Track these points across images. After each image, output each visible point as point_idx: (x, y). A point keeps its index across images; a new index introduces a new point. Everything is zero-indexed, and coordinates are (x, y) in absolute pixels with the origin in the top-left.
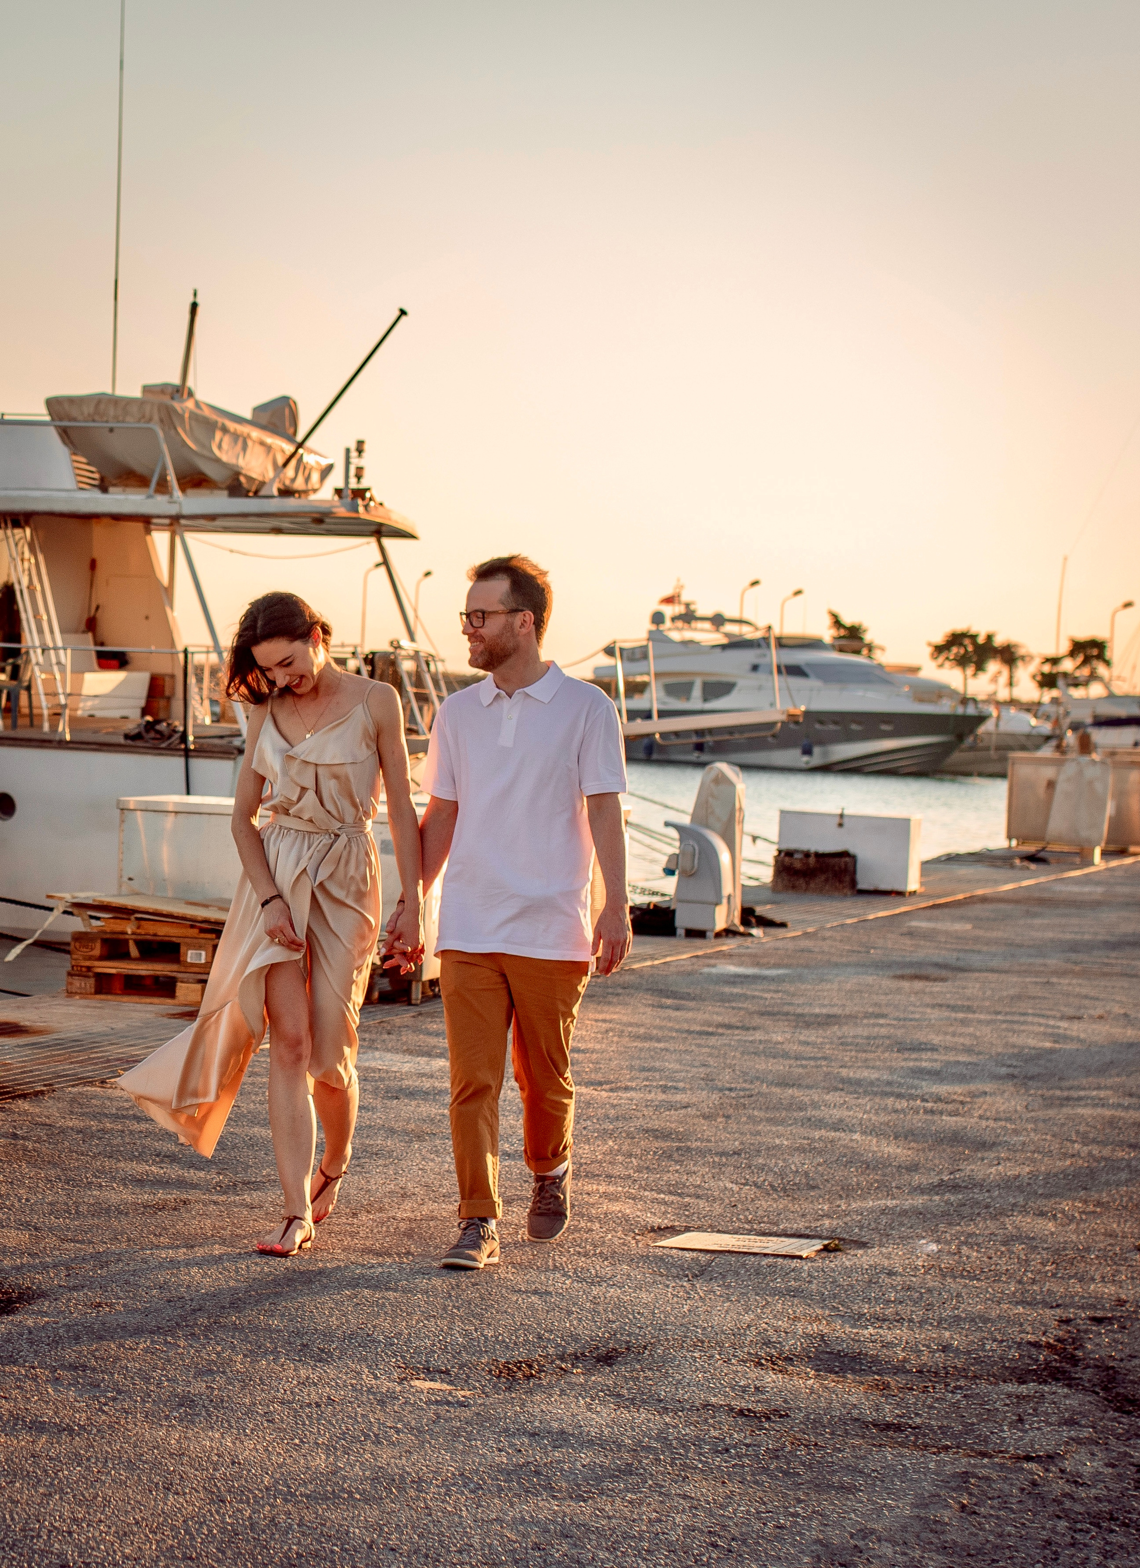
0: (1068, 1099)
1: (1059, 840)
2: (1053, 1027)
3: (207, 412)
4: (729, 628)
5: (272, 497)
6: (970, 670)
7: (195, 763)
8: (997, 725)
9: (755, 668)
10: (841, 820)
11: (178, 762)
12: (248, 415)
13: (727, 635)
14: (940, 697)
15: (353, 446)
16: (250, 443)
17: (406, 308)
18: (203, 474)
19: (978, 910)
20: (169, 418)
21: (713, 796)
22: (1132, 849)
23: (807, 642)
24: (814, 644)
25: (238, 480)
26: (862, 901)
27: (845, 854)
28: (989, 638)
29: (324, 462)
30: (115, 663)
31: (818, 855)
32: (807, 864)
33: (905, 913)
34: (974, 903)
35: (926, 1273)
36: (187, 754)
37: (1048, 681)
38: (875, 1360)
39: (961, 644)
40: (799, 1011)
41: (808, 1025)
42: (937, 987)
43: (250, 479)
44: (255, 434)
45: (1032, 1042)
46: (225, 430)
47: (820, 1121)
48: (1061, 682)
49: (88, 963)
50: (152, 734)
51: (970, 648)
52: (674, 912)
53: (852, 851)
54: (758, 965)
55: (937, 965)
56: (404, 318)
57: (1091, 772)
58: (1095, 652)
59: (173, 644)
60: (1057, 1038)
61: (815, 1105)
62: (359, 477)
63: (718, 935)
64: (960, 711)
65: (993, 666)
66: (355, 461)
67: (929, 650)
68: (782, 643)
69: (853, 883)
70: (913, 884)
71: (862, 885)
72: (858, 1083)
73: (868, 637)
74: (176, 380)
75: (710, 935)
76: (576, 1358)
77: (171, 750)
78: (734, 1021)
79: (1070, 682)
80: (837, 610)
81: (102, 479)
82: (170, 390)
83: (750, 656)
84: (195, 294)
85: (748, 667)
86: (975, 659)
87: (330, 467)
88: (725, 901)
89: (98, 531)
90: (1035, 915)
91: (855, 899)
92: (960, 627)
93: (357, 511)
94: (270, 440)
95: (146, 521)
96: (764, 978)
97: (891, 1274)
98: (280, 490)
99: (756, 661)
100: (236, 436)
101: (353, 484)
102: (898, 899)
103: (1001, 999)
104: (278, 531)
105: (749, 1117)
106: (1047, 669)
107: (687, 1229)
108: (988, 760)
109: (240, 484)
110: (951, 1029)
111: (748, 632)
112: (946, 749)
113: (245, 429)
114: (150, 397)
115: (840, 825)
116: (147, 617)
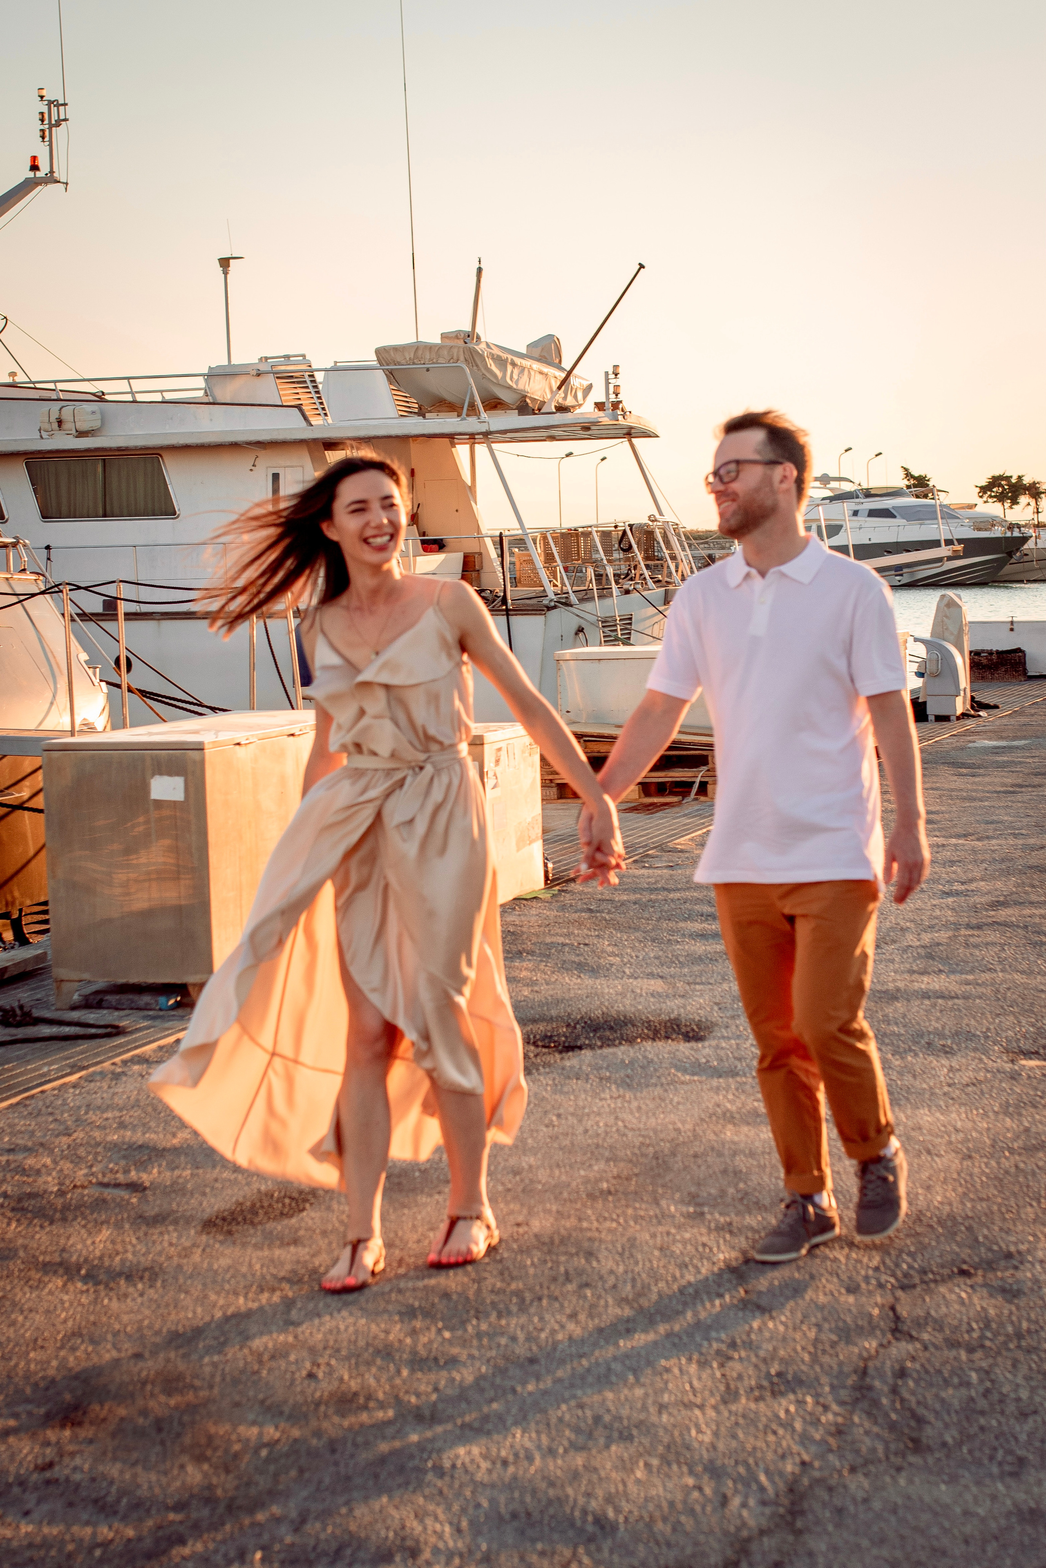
3: (496, 351)
4: (833, 484)
5: (552, 413)
6: (1007, 504)
7: (515, 620)
9: (856, 513)
10: (1012, 626)
11: (503, 619)
12: (522, 351)
13: (831, 489)
14: (993, 525)
15: (611, 371)
16: (532, 373)
17: (644, 263)
18: (498, 399)
20: (473, 358)
21: (946, 617)
23: (888, 491)
24: (895, 493)
25: (525, 401)
26: (1035, 684)
27: (1019, 650)
28: (1020, 478)
29: (586, 384)
30: (435, 547)
31: (998, 652)
32: (991, 660)
36: (508, 613)
39: (1000, 485)
43: (534, 400)
44: (536, 366)
46: (514, 364)
49: (550, 777)
51: (1006, 487)
52: (925, 703)
53: (1022, 648)
54: (1002, 738)
56: (643, 270)
59: (479, 530)
62: (617, 393)
63: (958, 718)
64: (1009, 534)
65: (1024, 499)
66: (613, 381)
67: (978, 490)
68: (868, 494)
69: (1025, 671)
71: (1031, 673)
73: (931, 484)
74: (468, 328)
75: (953, 718)
78: (1020, 781)
80: (906, 465)
81: (420, 408)
82: (462, 335)
83: (852, 505)
84: (480, 261)
85: (851, 513)
86: (1010, 495)
87: (590, 387)
88: (962, 693)
89: (414, 446)
91: (1029, 683)
92: (998, 472)
93: (618, 419)
94: (546, 369)
95: (452, 438)
96: (1017, 748)
98: (556, 407)
99: (856, 508)
100: (523, 369)
101: (612, 397)
104: (553, 438)
108: (1033, 570)
109: (527, 404)
111: (847, 487)
112: (1000, 564)
113: (526, 363)
114: (449, 343)
115: (1012, 630)
116: (457, 511)
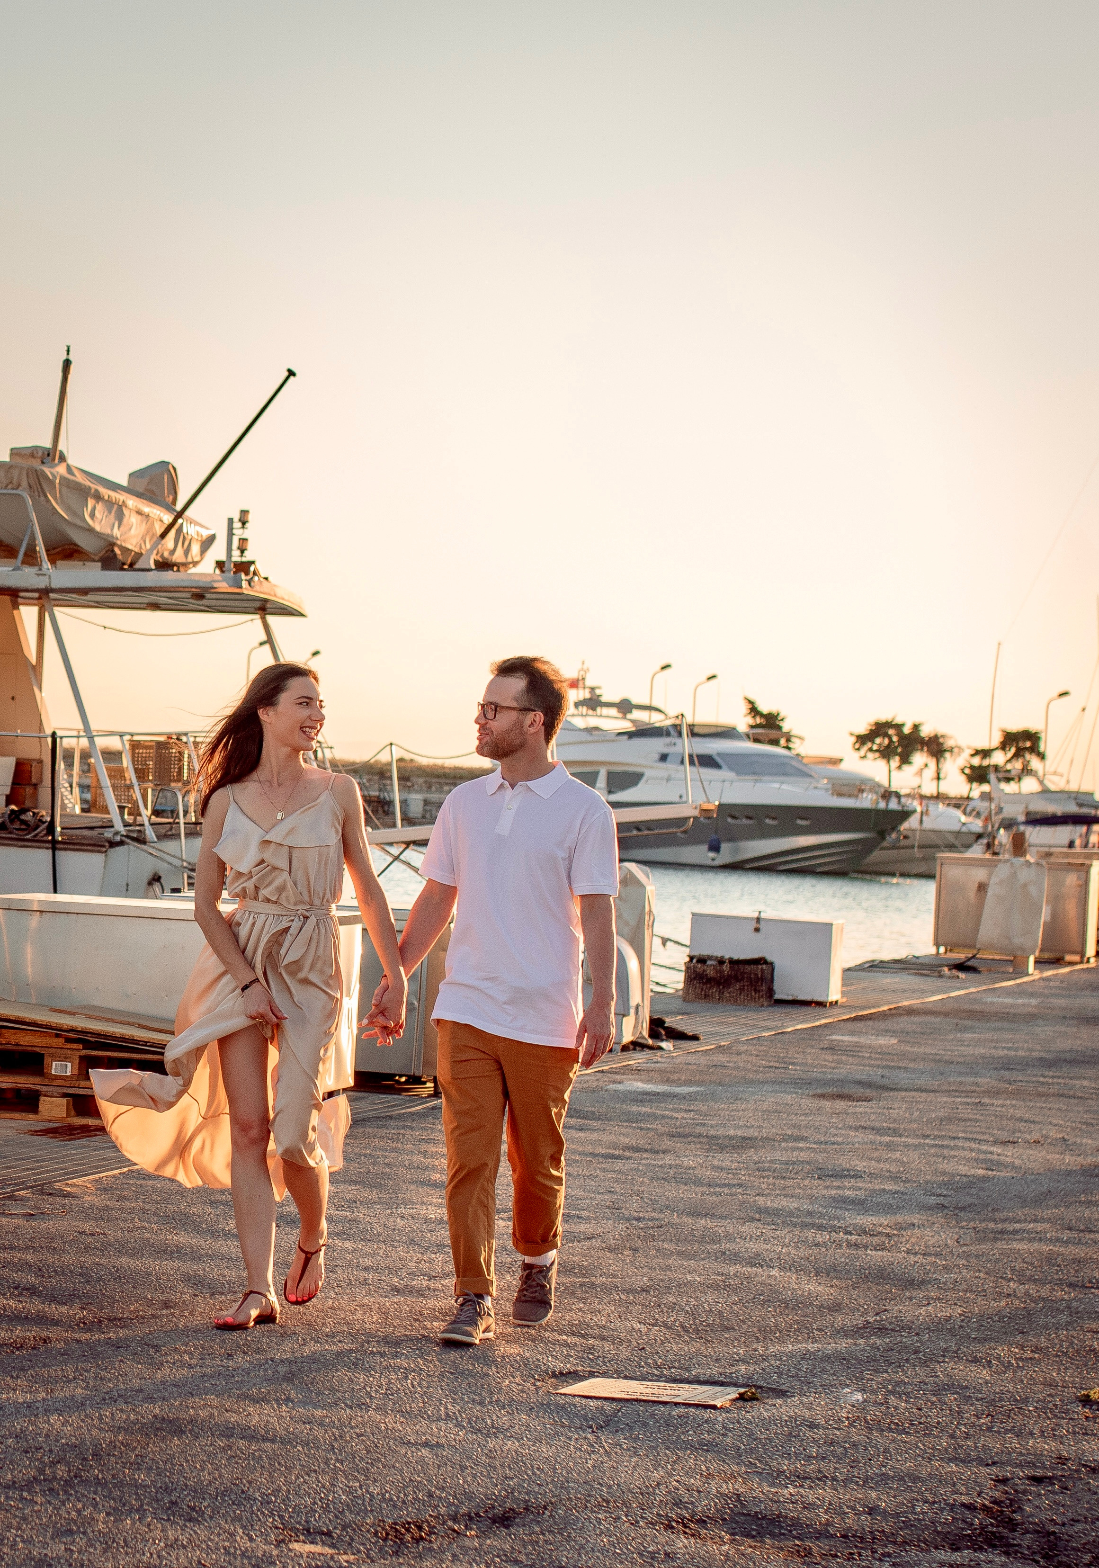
0: (1002, 1232)
1: (990, 947)
2: (986, 1152)
3: (80, 478)
4: (636, 715)
5: (149, 570)
6: (895, 762)
7: (61, 855)
8: (921, 821)
9: (664, 758)
10: (758, 924)
11: (45, 855)
12: (124, 482)
13: (633, 721)
14: (861, 791)
15: (236, 518)
16: (126, 512)
17: (294, 369)
18: (76, 545)
19: (904, 1022)
20: (39, 484)
22: (1069, 958)
23: (719, 730)
24: (728, 733)
25: (113, 551)
26: (780, 1011)
27: (761, 961)
28: (916, 727)
29: (205, 533)
31: (732, 962)
32: (721, 972)
33: (826, 1026)
34: (900, 1015)
35: (851, 1425)
36: (54, 846)
37: (978, 775)
38: (796, 1523)
39: (886, 735)
40: (712, 1132)
41: (722, 1148)
42: (861, 1108)
43: (125, 550)
44: (132, 502)
45: (963, 1169)
46: (98, 497)
47: (735, 1255)
48: (992, 777)
50: (17, 825)
51: (895, 739)
53: (769, 958)
54: (668, 1081)
55: (860, 1083)
56: (292, 378)
57: (1024, 875)
58: (1028, 744)
59: (40, 727)
60: (990, 1165)
61: (729, 1238)
62: (242, 551)
63: (625, 1048)
64: (882, 805)
65: (919, 758)
66: (238, 532)
67: (853, 739)
68: (694, 732)
69: (771, 992)
70: (835, 994)
71: (780, 994)
72: (776, 1213)
73: (786, 726)
74: (47, 444)
76: (470, 1519)
77: (36, 842)
78: (642, 1143)
79: (1001, 775)
80: (752, 697)
82: (40, 453)
83: (658, 745)
84: (68, 351)
85: (657, 757)
86: (899, 750)
87: (212, 539)
88: (632, 1011)
90: (965, 1029)
91: (771, 1009)
92: (884, 717)
93: (241, 587)
94: (148, 509)
95: (14, 594)
96: (675, 1096)
97: (812, 1426)
98: (156, 562)
99: (665, 750)
100: (110, 504)
101: (236, 556)
102: (819, 1010)
103: (930, 1121)
104: (155, 606)
105: (658, 1250)
106: (976, 761)
107: (592, 1375)
108: (913, 860)
109: (115, 555)
110: (876, 1154)
111: (656, 719)
112: (868, 846)
113: (121, 497)
114: (19, 461)
115: (757, 930)
116: (13, 698)
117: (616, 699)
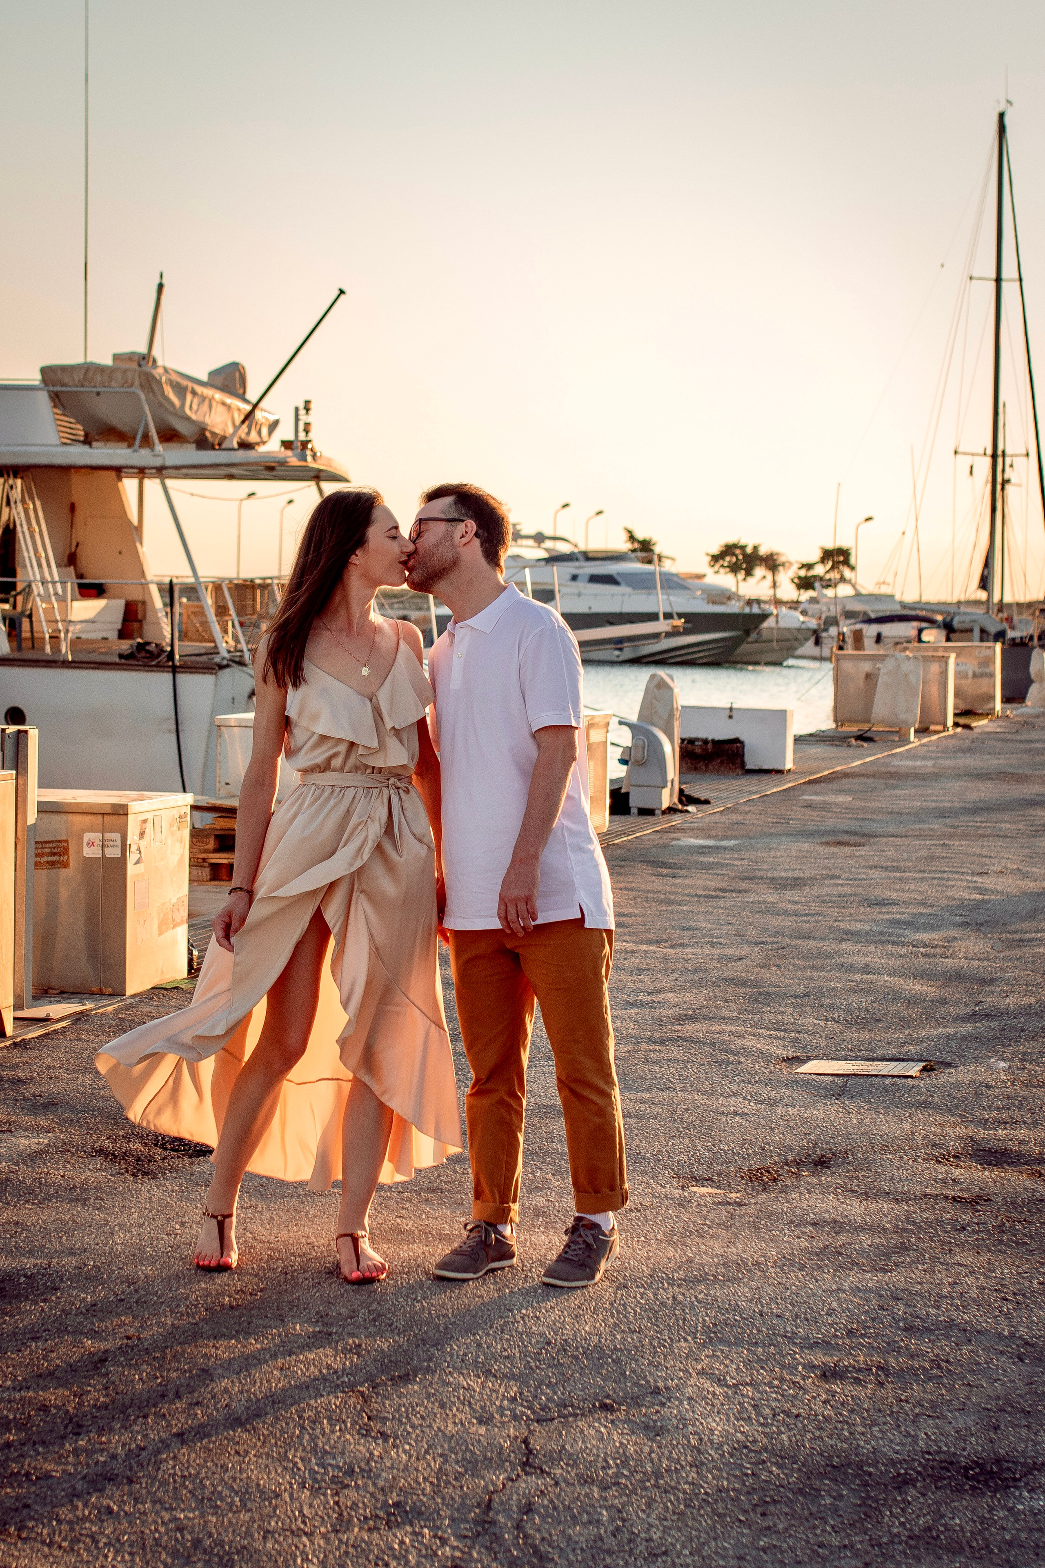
0: (1021, 940)
1: (882, 722)
2: (971, 881)
3: (175, 377)
4: (549, 544)
5: (233, 449)
6: (741, 575)
7: (181, 678)
8: (777, 622)
9: (574, 578)
10: (731, 713)
11: (168, 677)
12: (204, 378)
13: (547, 550)
14: (726, 599)
15: (301, 406)
16: (214, 404)
17: (344, 289)
18: (175, 430)
19: (846, 783)
20: (150, 383)
21: (656, 699)
22: (933, 728)
23: (609, 555)
24: (615, 556)
25: (204, 435)
26: (753, 779)
27: (737, 740)
28: (755, 548)
29: (272, 418)
30: (94, 592)
31: (713, 741)
32: (707, 750)
33: (793, 788)
34: (841, 778)
35: (1013, 1084)
36: (174, 670)
37: (805, 584)
38: (1019, 1154)
39: (733, 554)
40: (770, 875)
41: (784, 887)
42: (862, 851)
43: (214, 434)
44: (218, 396)
45: (966, 895)
46: (194, 393)
47: (851, 966)
48: (817, 585)
49: (204, 856)
50: (143, 654)
51: (740, 557)
52: (627, 794)
53: (742, 738)
54: (710, 837)
55: (847, 832)
56: (342, 296)
57: (906, 667)
58: (841, 558)
59: (143, 575)
60: (982, 891)
61: (838, 953)
62: (307, 431)
63: (664, 813)
64: (747, 610)
65: (760, 571)
66: (303, 418)
67: (709, 558)
68: (588, 557)
69: (743, 764)
70: (789, 765)
71: (749, 766)
72: (857, 934)
73: (657, 549)
74: (143, 349)
75: (658, 812)
76: (798, 1164)
77: (160, 667)
78: (724, 885)
79: (824, 583)
80: (630, 527)
81: (86, 435)
82: (137, 357)
83: (570, 568)
84: (161, 276)
85: (569, 577)
86: (744, 566)
87: (277, 422)
88: (669, 784)
89: (76, 479)
90: (894, 787)
91: (746, 777)
92: (732, 539)
93: (306, 460)
94: (229, 401)
95: (119, 471)
96: (725, 848)
97: (988, 1087)
98: (238, 443)
99: (575, 572)
100: (203, 398)
101: (302, 436)
102: (778, 776)
103: (918, 860)
104: (231, 477)
105: (794, 965)
106: (802, 573)
107: (809, 1059)
108: (772, 650)
109: (206, 438)
110: (898, 887)
111: (563, 548)
113: (208, 392)
114: (122, 365)
115: (730, 717)
116: (120, 553)
117: (532, 532)
